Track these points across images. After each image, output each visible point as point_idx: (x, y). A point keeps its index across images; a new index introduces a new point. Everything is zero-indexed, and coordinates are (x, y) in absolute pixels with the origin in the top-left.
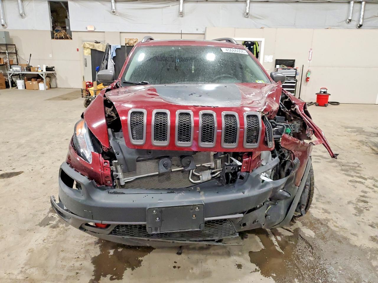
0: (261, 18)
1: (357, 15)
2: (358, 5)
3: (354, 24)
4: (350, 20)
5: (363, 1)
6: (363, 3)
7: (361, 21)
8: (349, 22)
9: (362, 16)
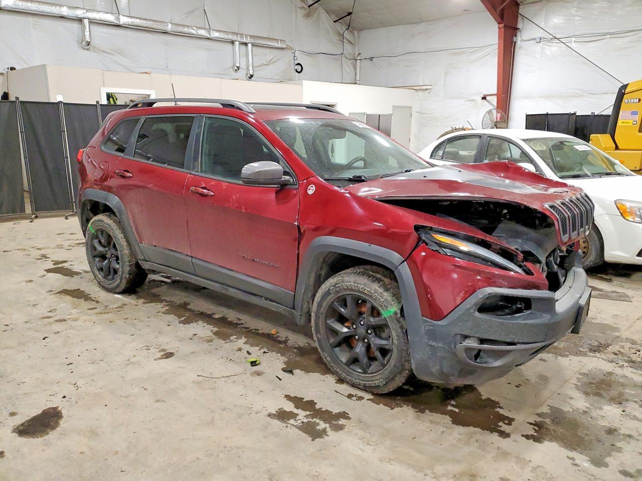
0: (113, 52)
1: (244, 60)
2: (243, 47)
3: (242, 72)
4: (238, 68)
5: (249, 43)
6: (250, 45)
7: (251, 68)
8: (236, 70)
9: (251, 64)
